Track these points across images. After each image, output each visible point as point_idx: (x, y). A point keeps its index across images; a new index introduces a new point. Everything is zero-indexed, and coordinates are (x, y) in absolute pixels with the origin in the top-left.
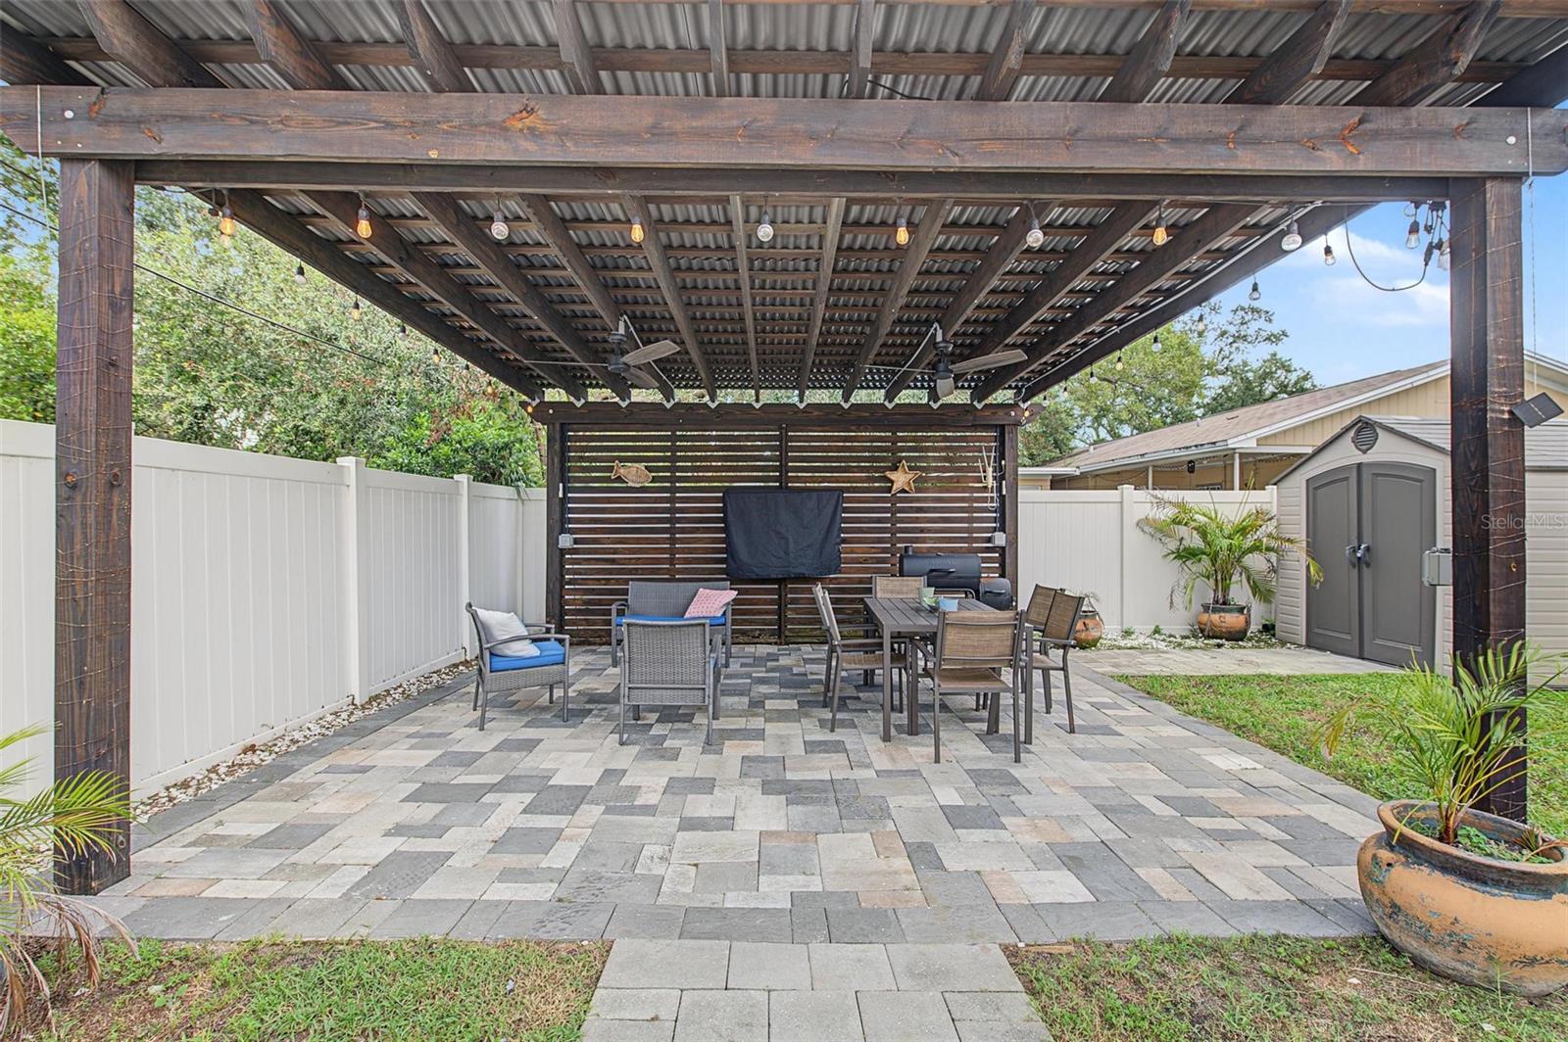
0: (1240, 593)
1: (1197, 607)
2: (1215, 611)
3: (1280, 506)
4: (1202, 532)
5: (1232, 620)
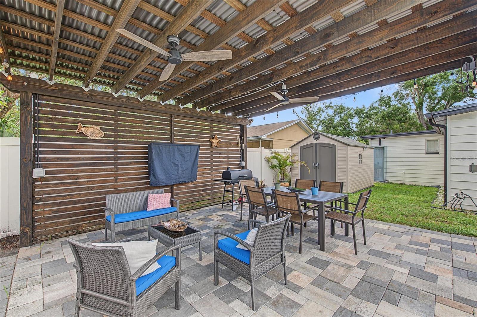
2: (283, 182)
3: (292, 153)
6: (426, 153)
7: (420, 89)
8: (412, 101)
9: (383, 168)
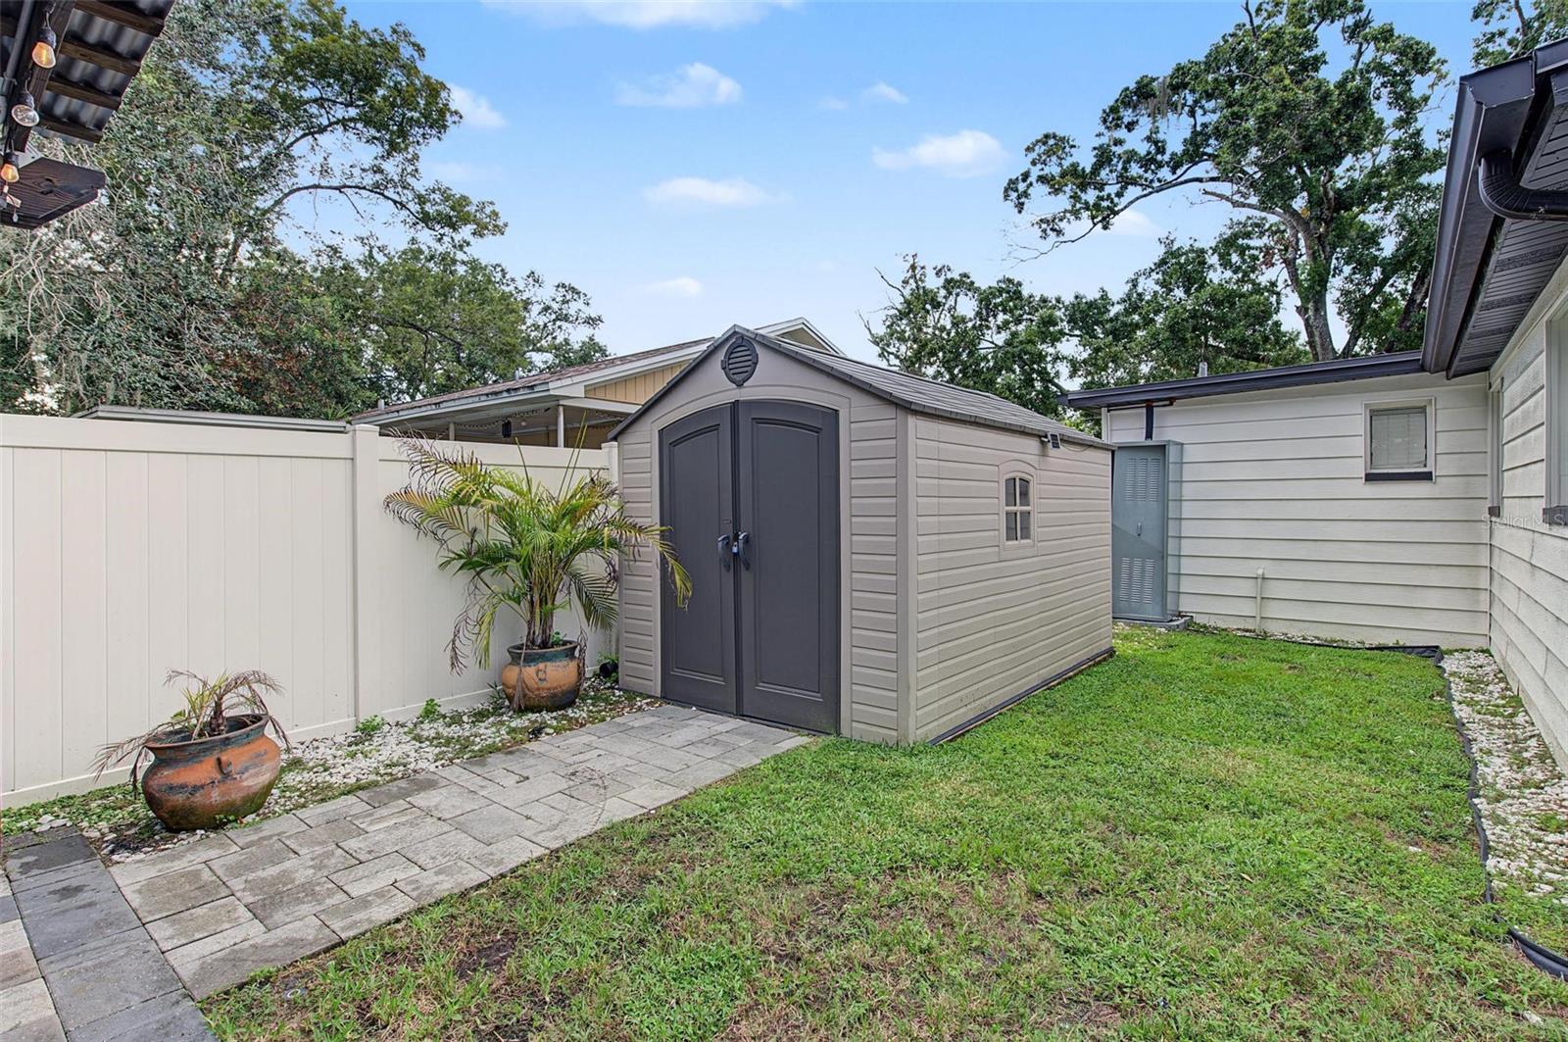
0: (569, 622)
1: (499, 653)
2: (530, 660)
3: (622, 472)
4: (506, 515)
5: (557, 674)
6: (1370, 478)
7: (1319, 219)
8: (1285, 275)
9: (1163, 556)
